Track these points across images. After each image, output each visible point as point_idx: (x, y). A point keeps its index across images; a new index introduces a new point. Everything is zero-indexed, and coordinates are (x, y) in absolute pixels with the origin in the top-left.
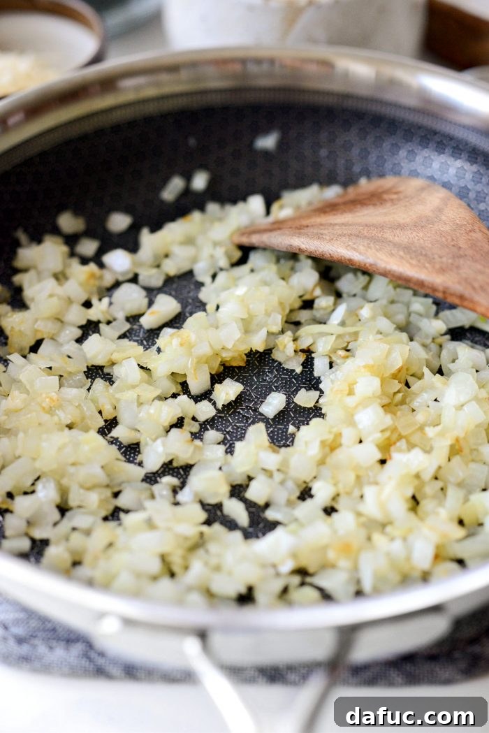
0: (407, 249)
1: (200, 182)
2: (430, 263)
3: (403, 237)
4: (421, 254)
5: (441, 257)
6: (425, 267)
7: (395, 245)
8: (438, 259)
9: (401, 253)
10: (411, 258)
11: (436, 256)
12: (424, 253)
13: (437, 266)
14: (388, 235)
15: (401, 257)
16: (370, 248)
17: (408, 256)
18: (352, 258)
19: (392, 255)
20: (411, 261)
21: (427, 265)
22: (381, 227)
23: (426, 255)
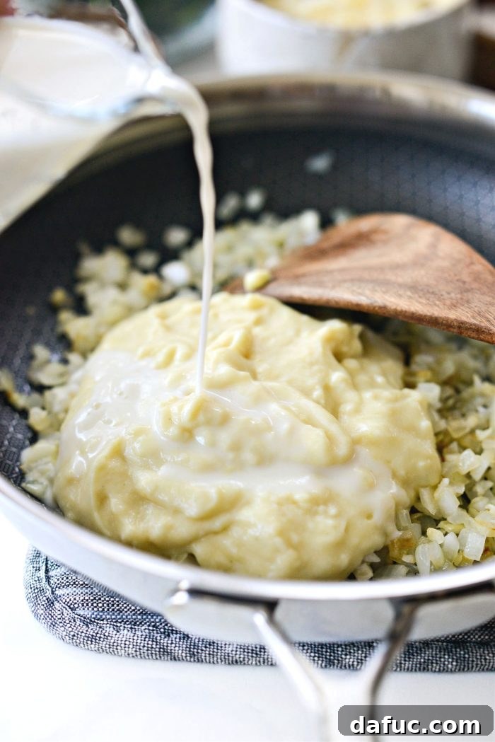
0: (414, 288)
1: (255, 200)
2: (439, 300)
3: (406, 277)
4: (428, 292)
5: (449, 293)
6: (435, 305)
7: (400, 285)
8: (446, 296)
9: (409, 293)
10: (420, 297)
11: (444, 293)
12: (431, 290)
13: (448, 302)
14: (391, 276)
15: (410, 297)
16: (376, 291)
17: (416, 296)
18: (360, 302)
19: (400, 296)
20: (420, 300)
21: (437, 302)
22: (381, 269)
23: (433, 293)
